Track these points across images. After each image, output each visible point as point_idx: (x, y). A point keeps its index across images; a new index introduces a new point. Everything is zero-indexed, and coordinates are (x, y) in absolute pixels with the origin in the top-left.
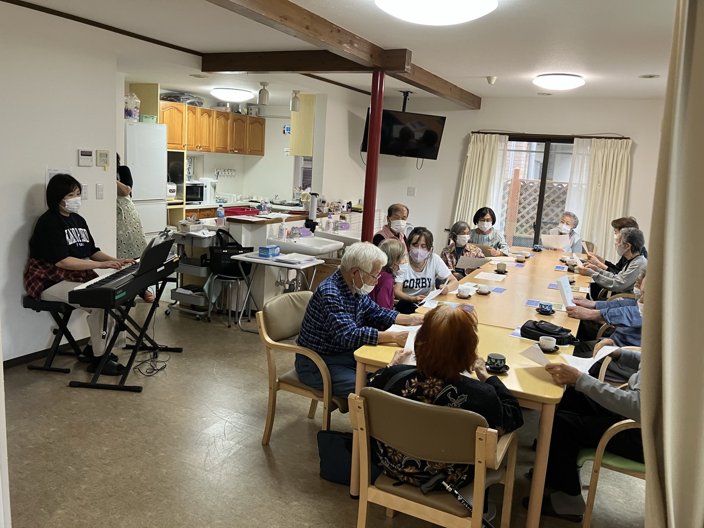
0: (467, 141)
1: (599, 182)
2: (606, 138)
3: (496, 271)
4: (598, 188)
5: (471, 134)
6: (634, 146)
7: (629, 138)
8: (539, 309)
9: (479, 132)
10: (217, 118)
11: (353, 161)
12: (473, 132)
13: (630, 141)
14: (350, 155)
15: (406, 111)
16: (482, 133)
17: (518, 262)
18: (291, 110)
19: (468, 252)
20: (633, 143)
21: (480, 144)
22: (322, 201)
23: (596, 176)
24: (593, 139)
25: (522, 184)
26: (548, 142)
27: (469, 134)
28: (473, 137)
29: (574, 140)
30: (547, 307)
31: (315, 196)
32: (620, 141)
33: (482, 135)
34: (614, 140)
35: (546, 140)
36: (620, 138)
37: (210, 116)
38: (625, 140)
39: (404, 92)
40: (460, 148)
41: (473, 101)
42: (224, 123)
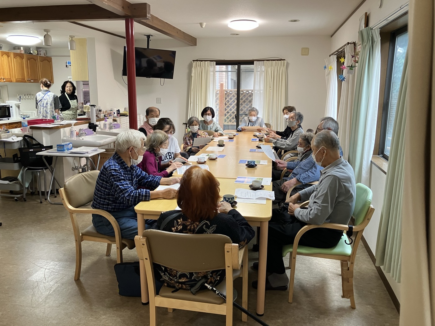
0: (190, 67)
1: (270, 87)
2: (272, 60)
3: (218, 145)
4: (270, 91)
5: (193, 62)
6: (288, 64)
7: (284, 60)
8: (247, 164)
9: (197, 61)
10: (14, 57)
11: (117, 82)
13: (286, 61)
14: (115, 79)
15: (149, 48)
16: (199, 61)
17: (230, 138)
18: (69, 49)
19: (200, 135)
20: (287, 63)
21: (199, 68)
22: (98, 110)
23: (268, 83)
24: (265, 61)
25: (226, 92)
26: (239, 65)
27: (191, 62)
28: (194, 63)
29: (254, 63)
30: (252, 163)
31: (93, 107)
32: (280, 61)
33: (199, 62)
34: (276, 61)
35: (239, 63)
36: (280, 60)
37: (8, 56)
38: (283, 61)
39: (147, 36)
40: (187, 71)
41: (192, 41)
42: (20, 61)
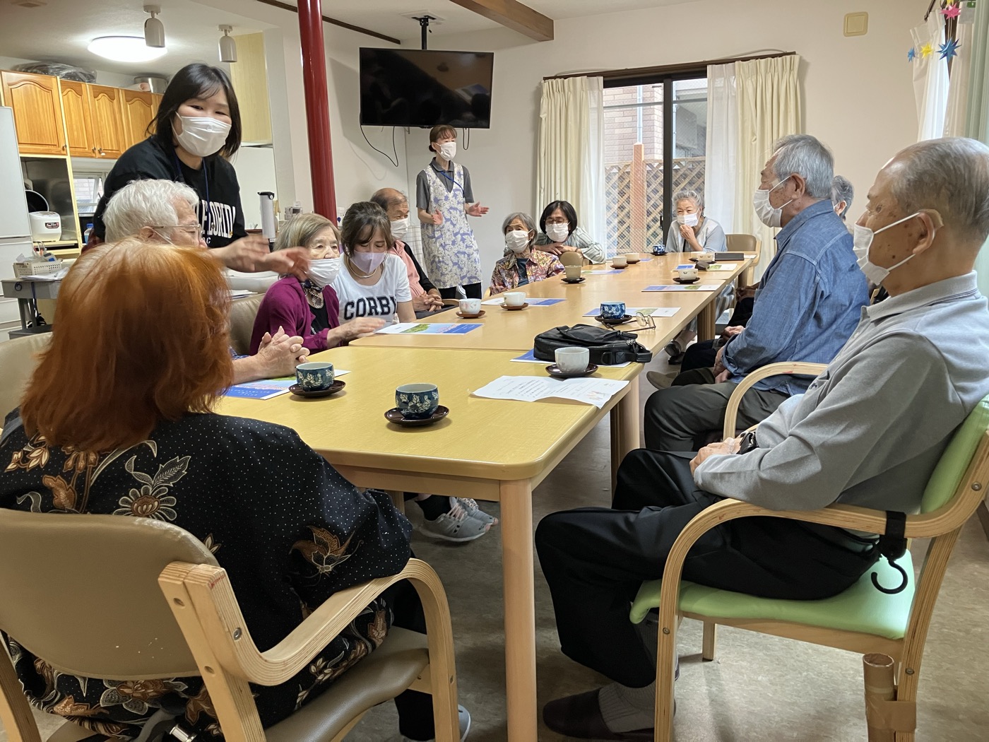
0: (538, 94)
1: (753, 134)
2: (757, 58)
3: (564, 280)
4: (753, 143)
5: (543, 81)
6: (803, 66)
7: (794, 53)
8: (601, 316)
9: (555, 78)
10: (127, 101)
11: (352, 144)
12: (545, 79)
13: (796, 58)
14: (345, 135)
15: (428, 49)
16: (560, 77)
20: (802, 61)
21: (559, 97)
23: (748, 124)
24: (736, 62)
25: (649, 169)
26: (667, 81)
27: (540, 83)
28: (546, 85)
29: (706, 72)
30: (614, 309)
31: (267, 196)
32: (779, 59)
33: (559, 80)
34: (769, 59)
35: (665, 75)
36: (780, 55)
37: (112, 98)
38: (788, 57)
39: (420, 19)
40: (530, 108)
41: (541, 28)
42: (142, 111)
